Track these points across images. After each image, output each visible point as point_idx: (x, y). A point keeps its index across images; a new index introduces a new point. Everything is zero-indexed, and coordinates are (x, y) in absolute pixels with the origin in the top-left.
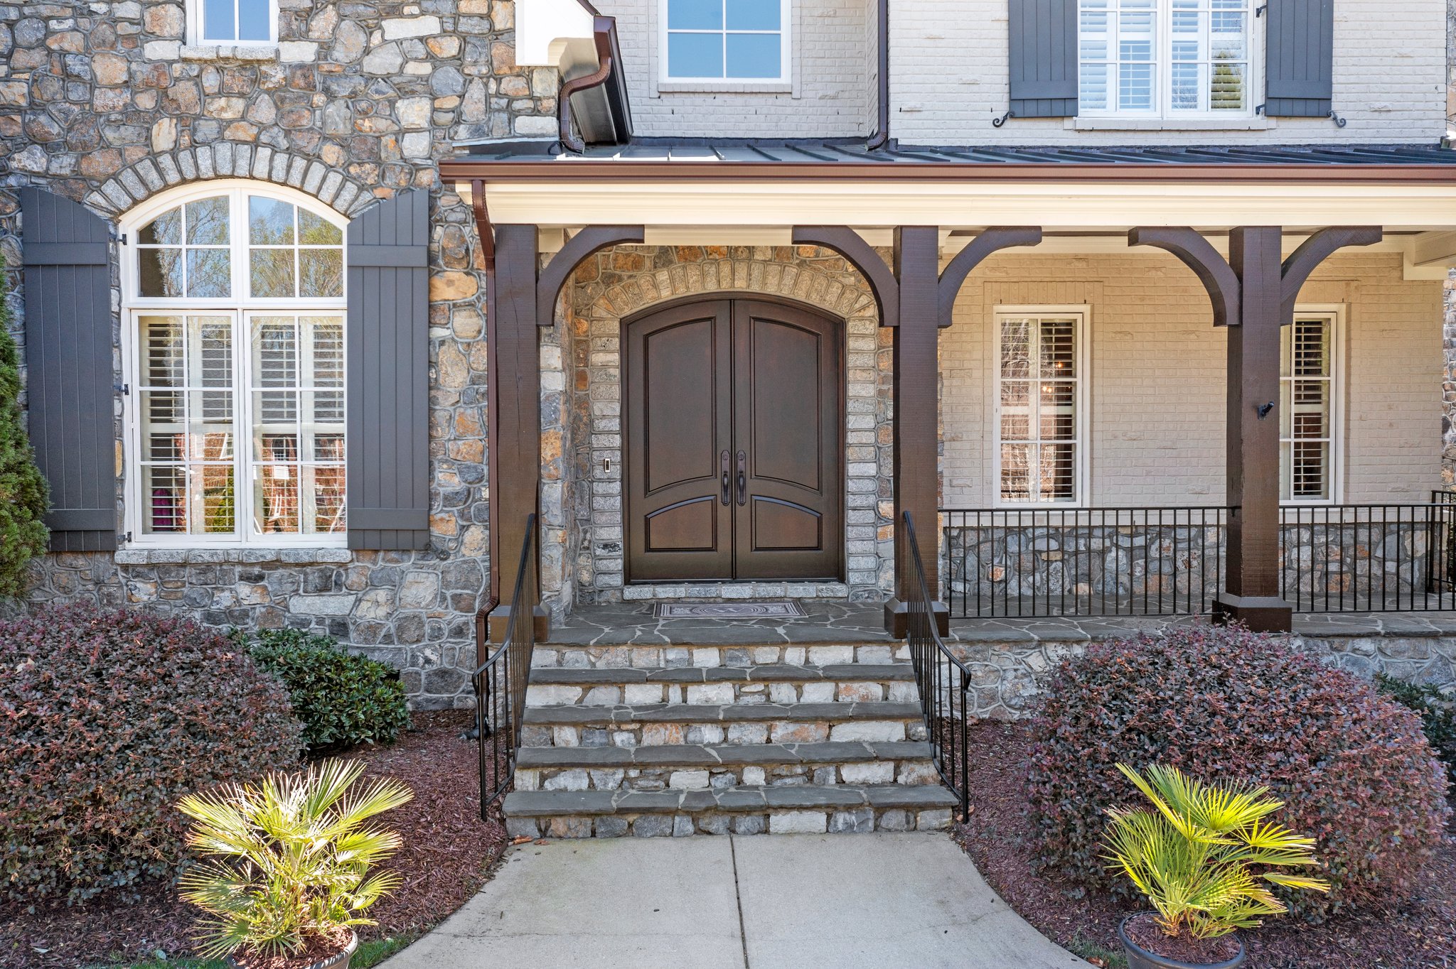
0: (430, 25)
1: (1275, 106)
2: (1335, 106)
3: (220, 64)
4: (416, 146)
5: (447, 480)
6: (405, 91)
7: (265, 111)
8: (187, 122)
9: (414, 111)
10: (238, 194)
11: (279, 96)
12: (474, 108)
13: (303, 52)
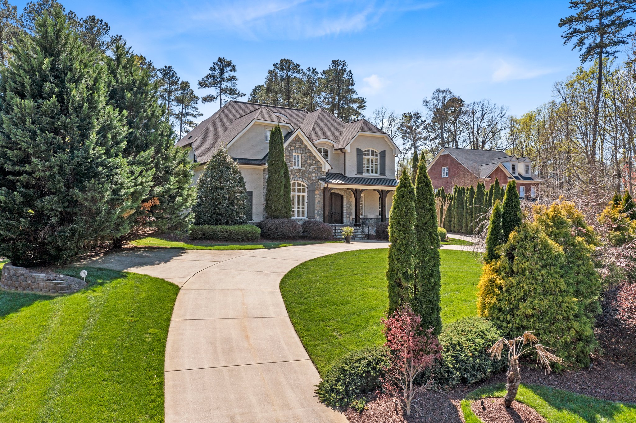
0: (315, 166)
1: (381, 174)
2: (386, 174)
3: (297, 170)
4: (314, 178)
5: (316, 212)
6: (313, 173)
7: (301, 174)
8: (294, 175)
9: (314, 175)
10: (296, 182)
11: (302, 173)
12: (319, 175)
13: (304, 169)
